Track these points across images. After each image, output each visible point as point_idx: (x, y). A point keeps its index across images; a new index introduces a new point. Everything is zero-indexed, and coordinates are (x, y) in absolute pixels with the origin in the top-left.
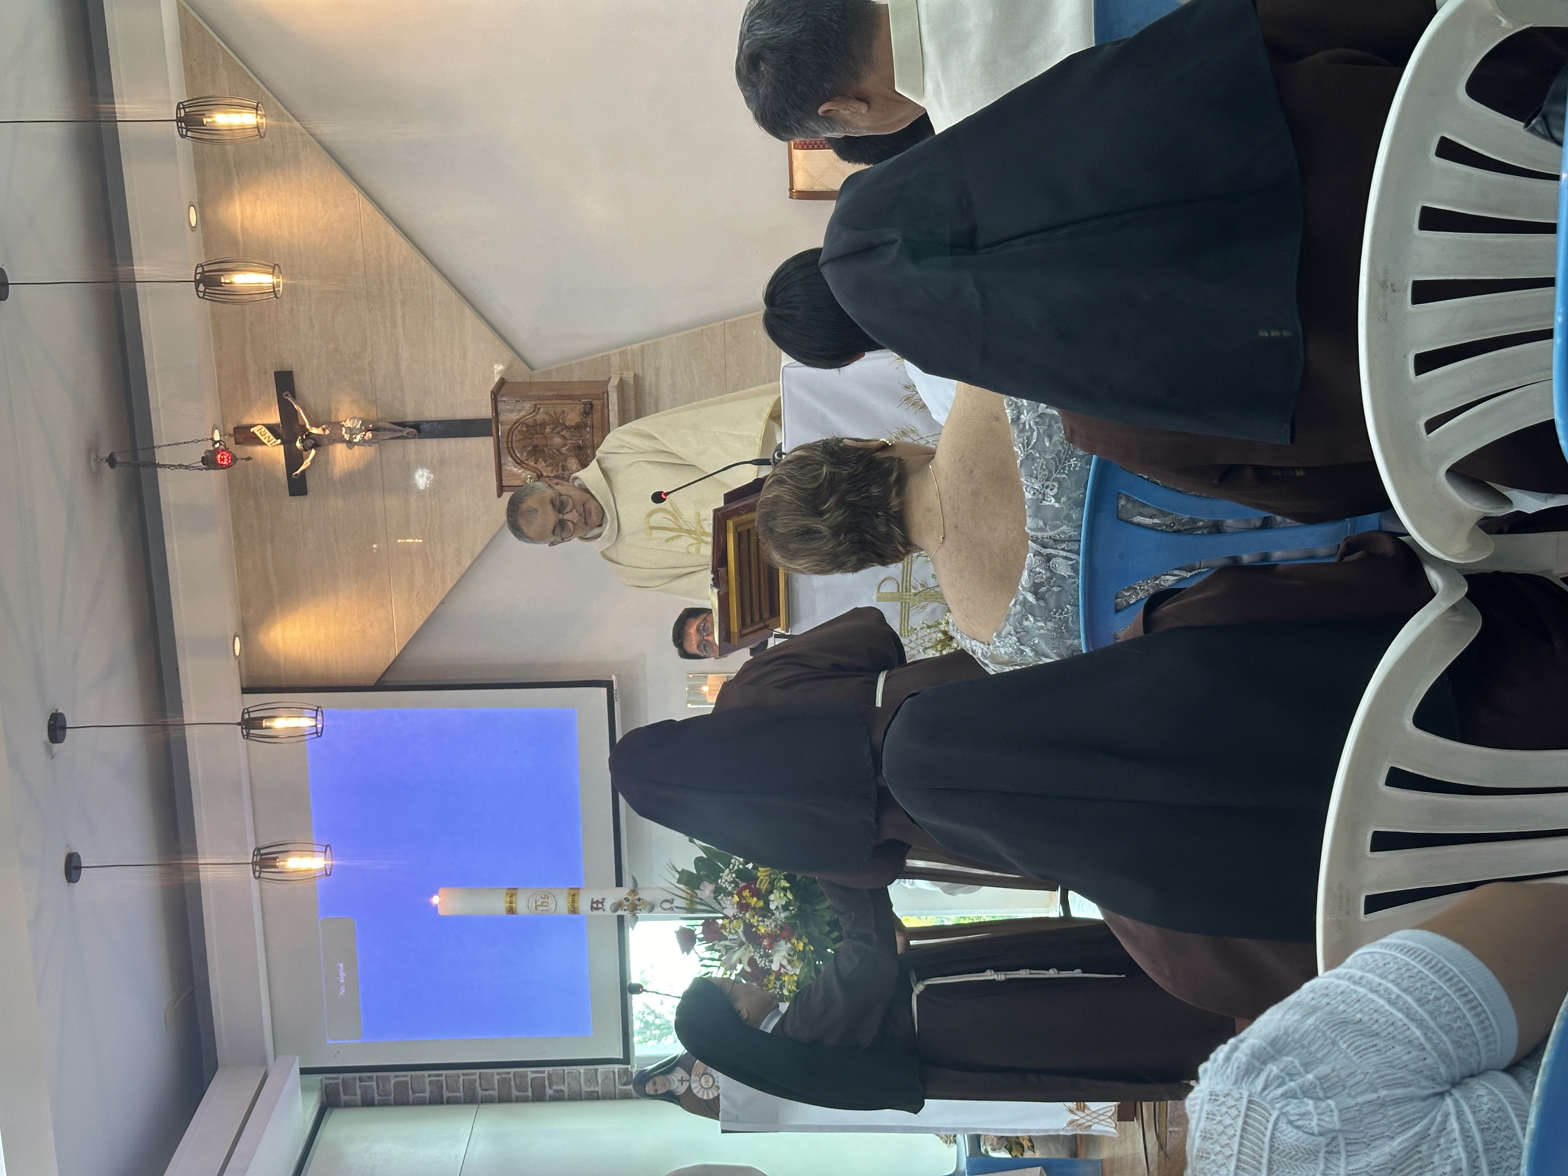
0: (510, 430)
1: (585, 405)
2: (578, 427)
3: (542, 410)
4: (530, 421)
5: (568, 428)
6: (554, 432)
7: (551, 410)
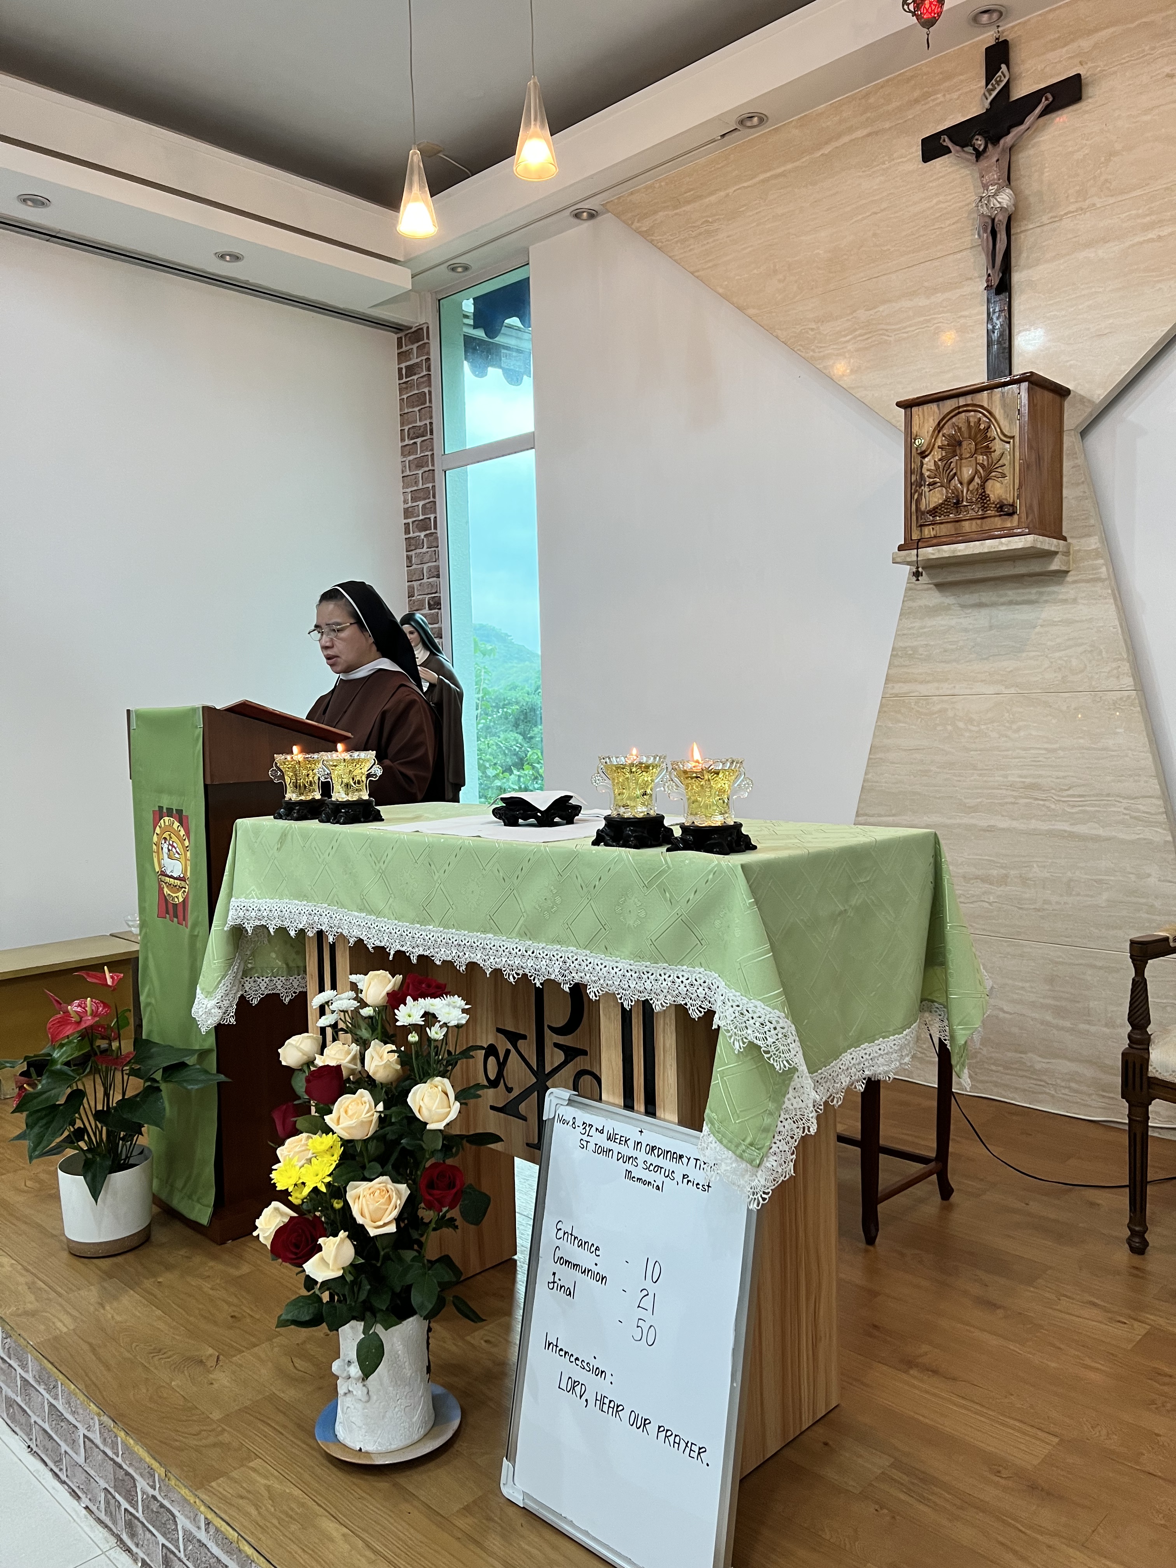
0: (982, 407)
1: (1013, 505)
2: (983, 498)
3: (1007, 446)
4: (994, 432)
5: (983, 486)
6: (979, 468)
7: (1005, 460)
